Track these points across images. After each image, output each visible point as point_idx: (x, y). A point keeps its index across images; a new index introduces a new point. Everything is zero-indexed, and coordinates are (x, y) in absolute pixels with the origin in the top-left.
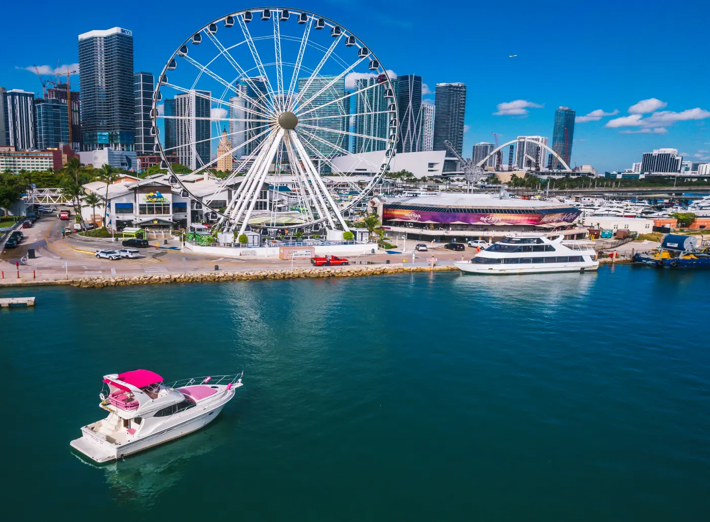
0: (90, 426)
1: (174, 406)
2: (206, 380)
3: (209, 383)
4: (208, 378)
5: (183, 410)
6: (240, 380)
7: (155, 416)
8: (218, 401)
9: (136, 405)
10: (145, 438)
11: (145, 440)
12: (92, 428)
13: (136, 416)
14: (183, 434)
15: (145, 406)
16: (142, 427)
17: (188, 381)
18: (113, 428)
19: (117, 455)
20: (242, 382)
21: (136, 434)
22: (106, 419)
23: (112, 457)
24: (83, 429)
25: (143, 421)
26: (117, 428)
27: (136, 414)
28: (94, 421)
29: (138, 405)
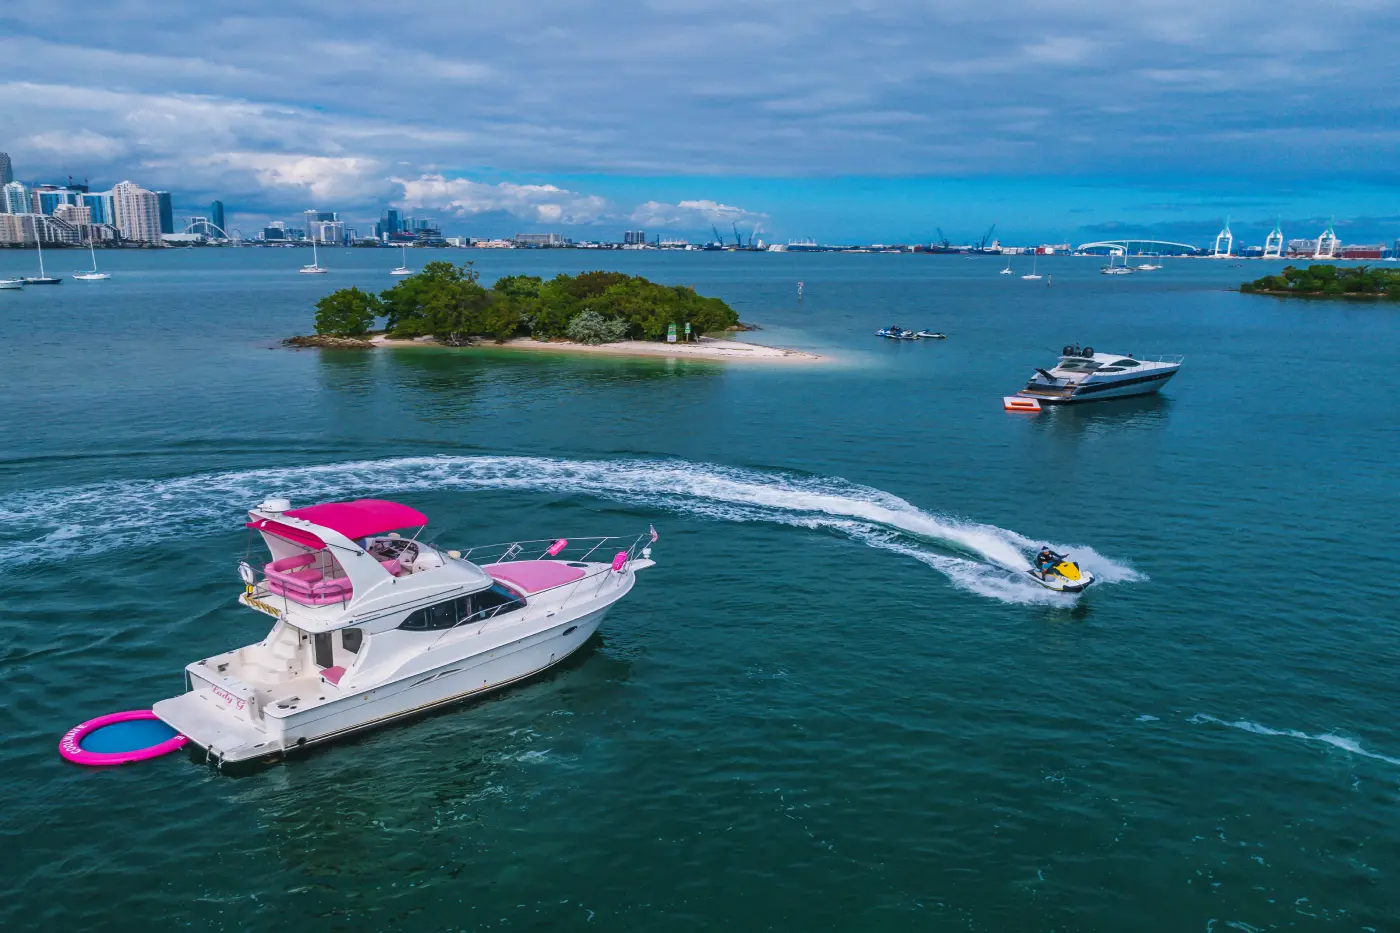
0: (215, 661)
1: (462, 601)
2: (554, 549)
3: (560, 556)
4: (562, 542)
5: (488, 615)
6: (647, 551)
7: (401, 627)
8: (590, 597)
9: (344, 592)
10: (374, 691)
11: (372, 697)
12: (222, 668)
13: (345, 623)
14: (488, 684)
15: (371, 596)
16: (361, 661)
17: (506, 548)
18: (283, 667)
19: (286, 740)
20: (651, 557)
21: (344, 681)
22: (265, 641)
23: (270, 744)
24: (193, 667)
25: (367, 640)
26: (293, 668)
27: (345, 617)
28: (229, 649)
29: (350, 590)
